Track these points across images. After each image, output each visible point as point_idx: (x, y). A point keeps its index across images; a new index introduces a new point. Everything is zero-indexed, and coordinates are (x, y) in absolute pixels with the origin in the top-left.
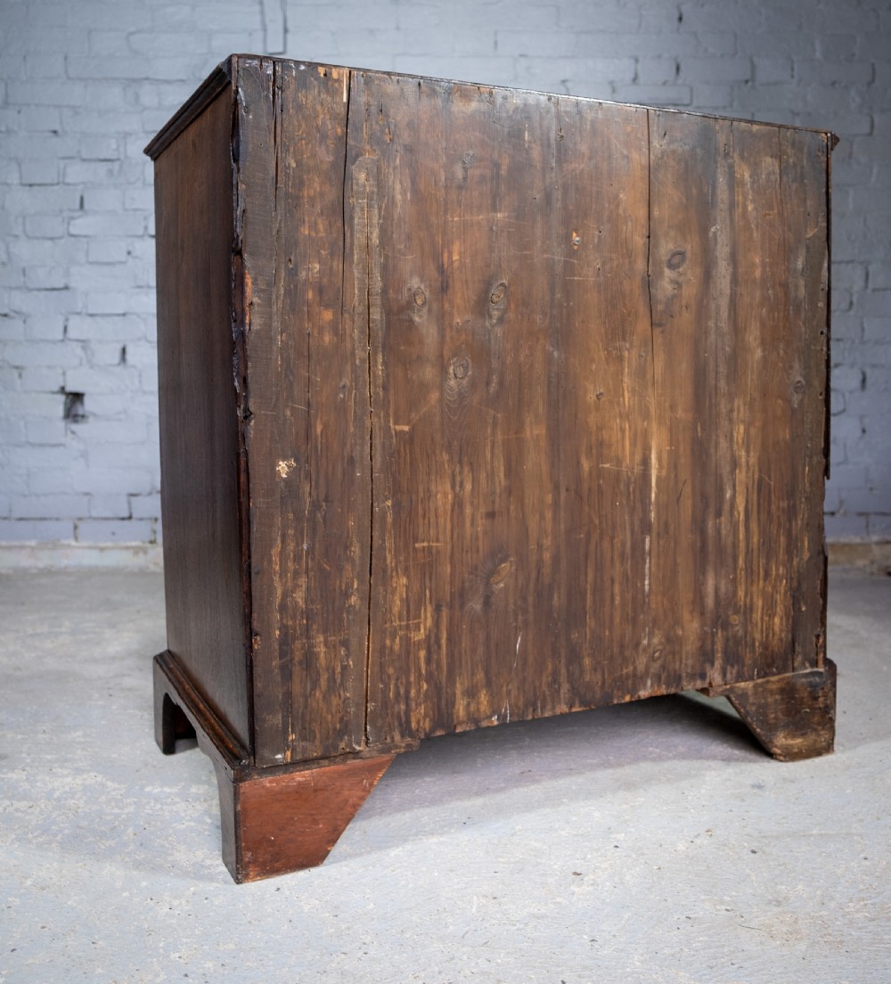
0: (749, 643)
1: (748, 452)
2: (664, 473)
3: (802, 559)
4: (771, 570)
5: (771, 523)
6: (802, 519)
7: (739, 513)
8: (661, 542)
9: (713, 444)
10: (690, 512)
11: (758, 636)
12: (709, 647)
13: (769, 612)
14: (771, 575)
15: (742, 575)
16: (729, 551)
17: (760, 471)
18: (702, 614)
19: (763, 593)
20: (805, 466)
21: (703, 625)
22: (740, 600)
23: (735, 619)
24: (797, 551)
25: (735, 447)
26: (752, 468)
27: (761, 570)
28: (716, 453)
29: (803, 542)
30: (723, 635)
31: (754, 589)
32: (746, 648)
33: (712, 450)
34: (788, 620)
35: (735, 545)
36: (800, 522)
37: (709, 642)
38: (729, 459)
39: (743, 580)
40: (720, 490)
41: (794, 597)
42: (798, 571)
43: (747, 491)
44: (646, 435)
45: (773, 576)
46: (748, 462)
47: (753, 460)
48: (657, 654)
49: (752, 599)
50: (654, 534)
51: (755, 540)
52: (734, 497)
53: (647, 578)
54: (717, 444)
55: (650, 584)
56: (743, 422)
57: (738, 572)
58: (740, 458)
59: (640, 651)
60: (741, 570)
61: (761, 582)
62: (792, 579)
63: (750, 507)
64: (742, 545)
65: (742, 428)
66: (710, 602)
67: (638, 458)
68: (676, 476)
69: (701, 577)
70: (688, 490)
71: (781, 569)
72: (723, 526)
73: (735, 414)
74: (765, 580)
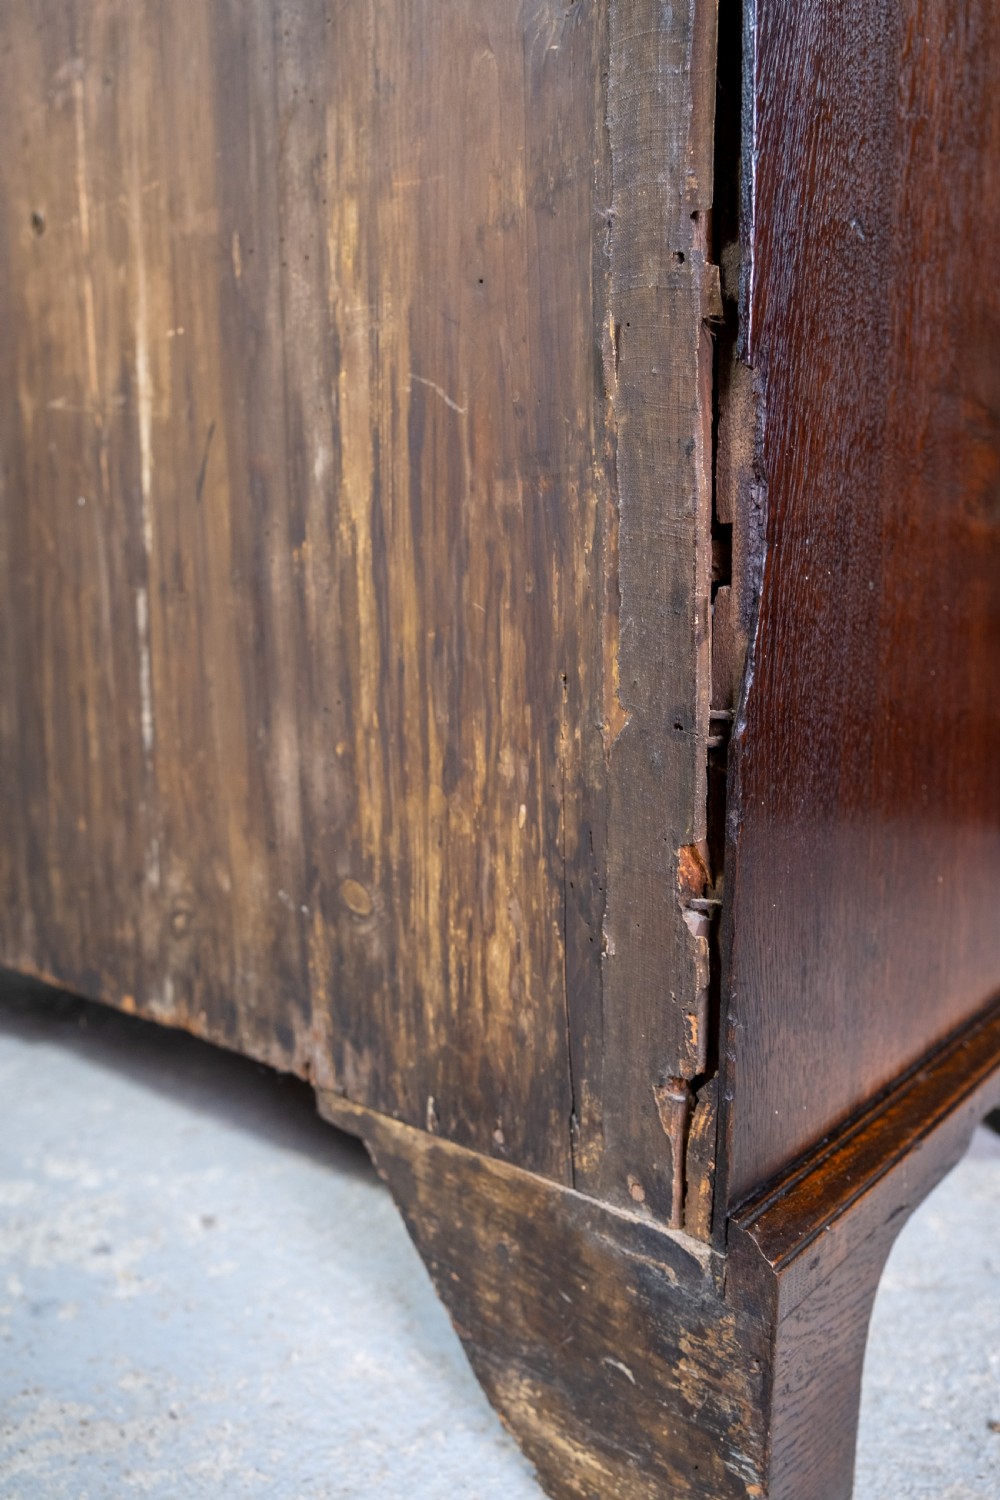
0: (405, 996)
1: (373, 299)
2: (166, 410)
3: (593, 733)
4: (470, 752)
5: (463, 567)
6: (595, 560)
7: (353, 529)
8: (170, 611)
9: (273, 294)
10: (226, 524)
11: (431, 983)
12: (294, 956)
13: (468, 911)
14: (472, 775)
15: (370, 755)
16: (331, 659)
17: (416, 367)
18: (271, 847)
19: (446, 839)
20: (598, 314)
21: (275, 883)
22: (370, 840)
23: (361, 897)
24: (575, 696)
25: (334, 289)
26: (387, 361)
27: (434, 747)
28: (283, 325)
29: (597, 658)
30: (326, 936)
31: (412, 808)
32: (395, 1007)
33: (272, 315)
34: (542, 967)
35: (346, 642)
36: (582, 572)
37: (293, 939)
38: (316, 338)
39: (375, 767)
40: (297, 450)
41: (563, 885)
42: (580, 782)
43: (377, 445)
44: (124, 301)
45: (479, 782)
46: (373, 336)
47: (392, 329)
48: (180, 921)
49: (405, 844)
50: (154, 585)
51: (409, 630)
52: (336, 469)
53: (146, 704)
54: (283, 291)
55: (153, 724)
56: (353, 189)
57: (360, 736)
58: (349, 329)
59: (146, 898)
60: (367, 734)
61: (435, 791)
62: (553, 810)
63: (388, 506)
64: (368, 641)
65: (352, 212)
66: (289, 814)
67: (112, 374)
68: (191, 416)
69: (261, 733)
70: (218, 456)
71: (507, 756)
72: (309, 573)
73: (330, 167)
74: (448, 788)
